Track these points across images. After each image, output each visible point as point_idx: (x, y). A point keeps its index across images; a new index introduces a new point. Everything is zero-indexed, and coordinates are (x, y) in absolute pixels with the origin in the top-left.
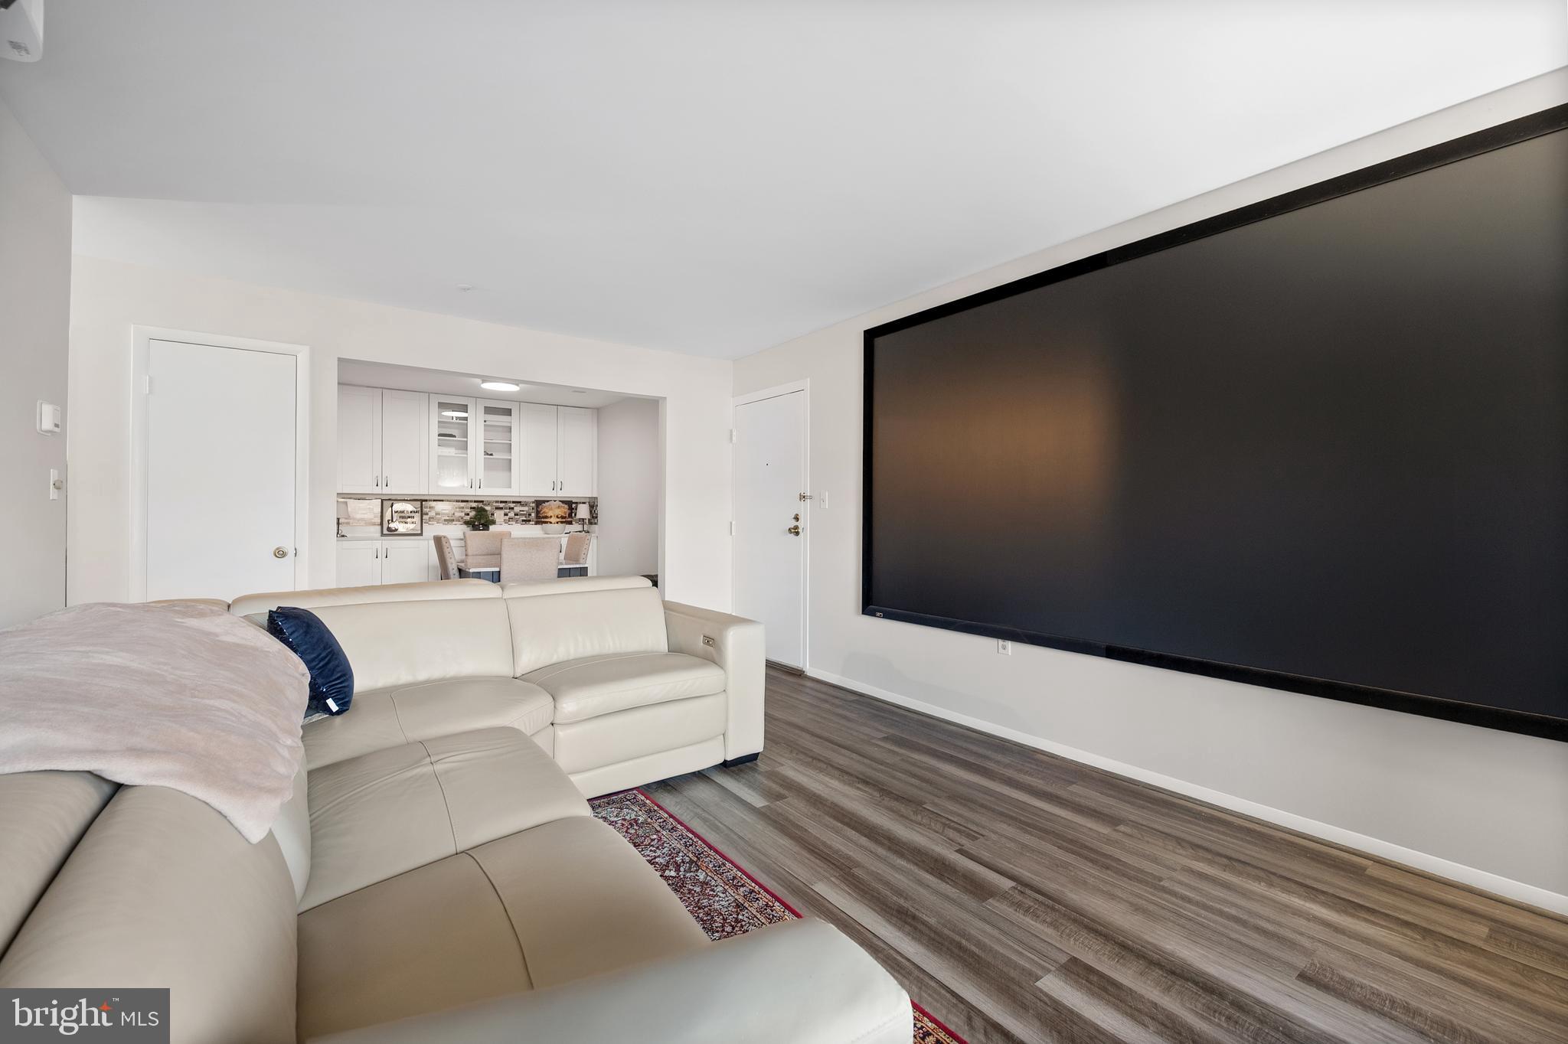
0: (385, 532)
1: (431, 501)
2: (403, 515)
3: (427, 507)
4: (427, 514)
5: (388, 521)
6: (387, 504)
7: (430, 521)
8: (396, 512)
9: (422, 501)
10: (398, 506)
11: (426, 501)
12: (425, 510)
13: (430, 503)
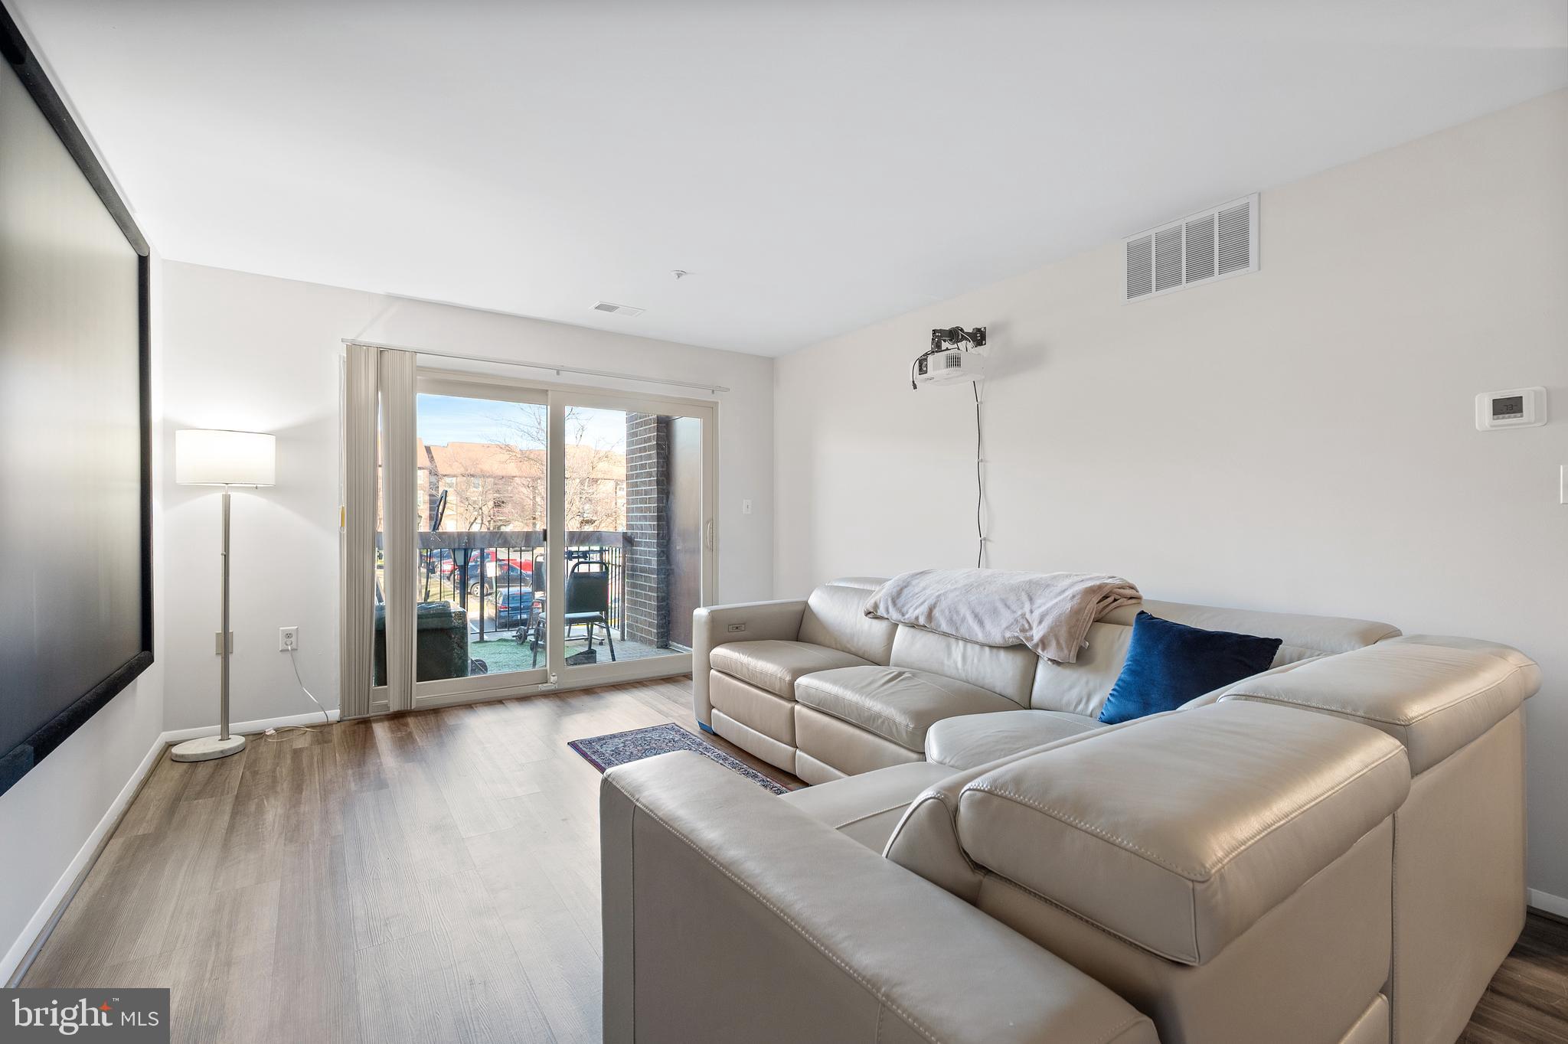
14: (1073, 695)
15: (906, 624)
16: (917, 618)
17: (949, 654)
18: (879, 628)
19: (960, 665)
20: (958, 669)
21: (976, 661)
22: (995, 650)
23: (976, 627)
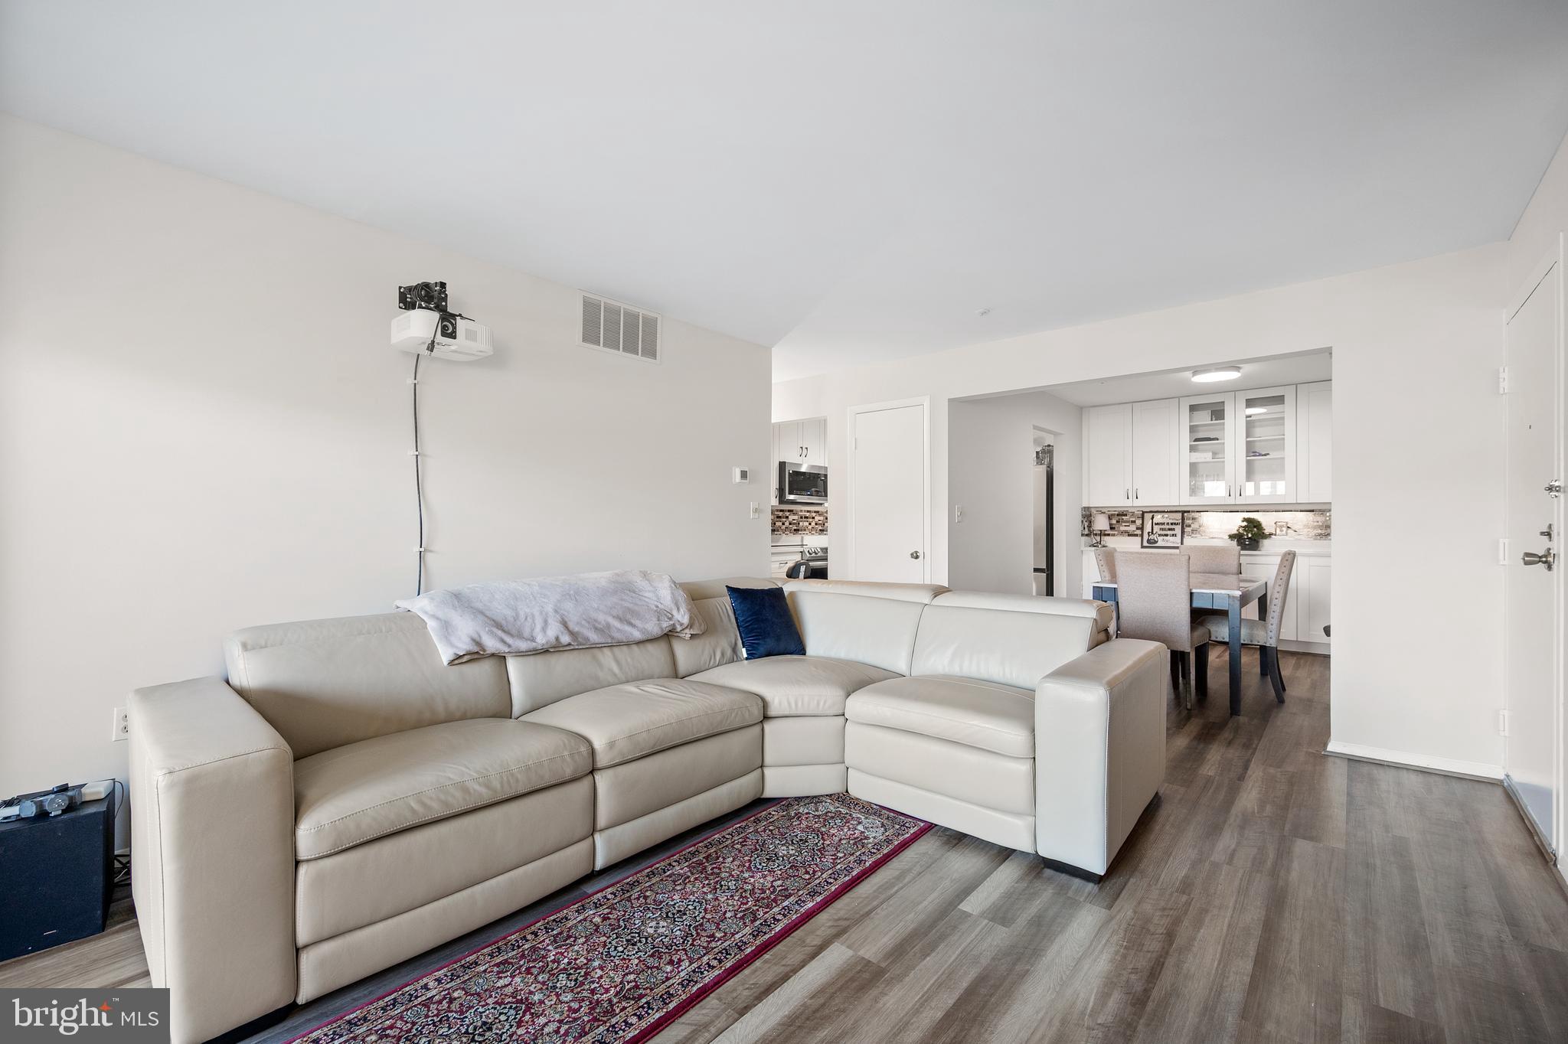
0: (1145, 544)
1: (1192, 512)
2: (1163, 527)
3: (1189, 519)
4: (1190, 526)
5: (1149, 533)
6: (1148, 516)
7: (1193, 533)
8: (1156, 524)
9: (1183, 512)
10: (1158, 518)
11: (1189, 512)
12: (1187, 522)
13: (1193, 514)
14: (706, 656)
15: (520, 654)
16: (557, 639)
17: (600, 665)
18: (482, 671)
19: (616, 669)
20: (615, 675)
21: (629, 660)
22: (641, 646)
23: (628, 628)
